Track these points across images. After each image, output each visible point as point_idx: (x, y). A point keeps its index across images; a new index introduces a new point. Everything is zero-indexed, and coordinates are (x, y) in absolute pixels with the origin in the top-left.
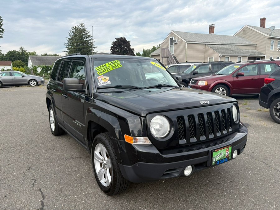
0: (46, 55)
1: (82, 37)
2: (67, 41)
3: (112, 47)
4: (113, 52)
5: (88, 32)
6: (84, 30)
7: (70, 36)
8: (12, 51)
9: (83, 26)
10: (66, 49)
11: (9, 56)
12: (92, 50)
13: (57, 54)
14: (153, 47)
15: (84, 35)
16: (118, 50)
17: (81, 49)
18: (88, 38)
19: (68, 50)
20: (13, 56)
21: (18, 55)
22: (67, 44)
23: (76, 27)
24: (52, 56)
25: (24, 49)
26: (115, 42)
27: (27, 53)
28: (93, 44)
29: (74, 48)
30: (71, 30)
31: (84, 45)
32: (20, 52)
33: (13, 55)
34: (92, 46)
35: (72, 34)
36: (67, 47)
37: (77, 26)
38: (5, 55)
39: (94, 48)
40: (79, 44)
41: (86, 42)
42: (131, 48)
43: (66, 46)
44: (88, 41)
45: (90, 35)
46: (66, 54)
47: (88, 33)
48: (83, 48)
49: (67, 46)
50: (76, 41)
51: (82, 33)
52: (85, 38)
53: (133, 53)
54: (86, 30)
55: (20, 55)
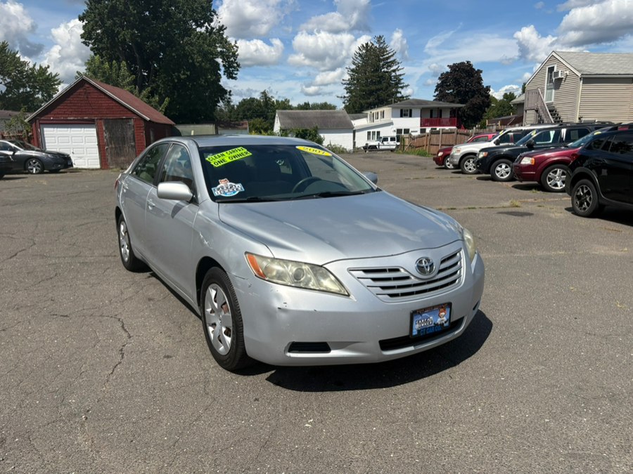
1: (378, 66)
2: (348, 76)
3: (438, 86)
4: (441, 96)
5: (392, 53)
6: (383, 51)
7: (354, 63)
8: (249, 98)
9: (382, 41)
10: (345, 91)
11: (242, 108)
12: (397, 92)
13: (328, 103)
16: (451, 91)
17: (374, 91)
18: (391, 66)
19: (348, 94)
20: (249, 110)
21: (257, 107)
22: (348, 82)
23: (367, 44)
25: (270, 95)
26: (447, 72)
27: (273, 102)
29: (361, 90)
30: (358, 51)
31: (380, 83)
32: (262, 100)
33: (248, 107)
34: (397, 84)
35: (359, 61)
36: (346, 88)
37: (369, 43)
38: (236, 107)
40: (372, 81)
41: (386, 76)
42: (483, 84)
43: (346, 86)
44: (390, 73)
45: (395, 60)
47: (392, 56)
48: (379, 90)
49: (348, 86)
50: (366, 73)
51: (379, 57)
52: (383, 68)
53: (488, 96)
54: (387, 49)
55: (260, 106)
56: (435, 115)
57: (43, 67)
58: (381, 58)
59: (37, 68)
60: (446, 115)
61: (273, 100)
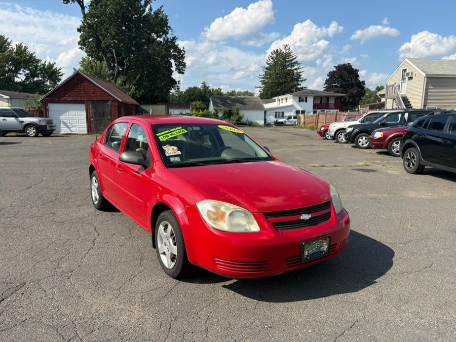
0: (234, 92)
1: (285, 66)
2: (263, 72)
3: (327, 81)
4: (329, 88)
5: (295, 57)
6: (288, 55)
7: (268, 63)
8: (193, 87)
9: (288, 48)
10: (261, 83)
11: (188, 94)
12: (298, 84)
13: (249, 92)
16: (337, 84)
18: (293, 66)
19: (264, 85)
20: (193, 95)
21: (198, 94)
22: (263, 77)
23: (277, 50)
24: (241, 93)
25: (207, 85)
26: (334, 71)
27: (210, 90)
28: (300, 76)
29: (272, 83)
30: (271, 55)
31: (286, 77)
32: (202, 89)
33: (192, 93)
34: (298, 79)
35: (271, 61)
36: (262, 81)
37: (279, 49)
38: (183, 93)
40: (280, 76)
41: (291, 73)
42: (360, 80)
43: (261, 79)
44: (293, 71)
45: (296, 62)
46: (260, 91)
48: (285, 82)
49: (263, 80)
50: (276, 71)
51: (285, 59)
52: (289, 67)
53: (363, 88)
54: (292, 54)
55: (201, 92)
56: (324, 101)
57: (51, 64)
58: (287, 60)
59: (47, 64)
60: (332, 102)
61: (210, 88)
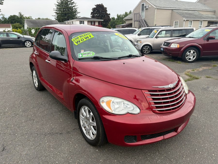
0: (39, 19)
1: (68, 4)
2: (56, 7)
3: (92, 13)
4: (93, 17)
7: (58, 3)
8: (13, 15)
10: (55, 14)
11: (10, 19)
12: (76, 15)
14: (125, 12)
15: (69, 2)
16: (97, 15)
17: (67, 14)
18: (72, 4)
20: (14, 20)
21: (17, 19)
22: (56, 10)
24: (44, 19)
25: (22, 14)
26: (95, 8)
27: (24, 17)
29: (61, 13)
31: (69, 11)
32: (19, 16)
33: (13, 18)
34: (76, 11)
35: (60, 1)
36: (56, 13)
38: (7, 19)
39: (78, 13)
40: (65, 10)
41: (71, 8)
42: (107, 13)
45: (74, 2)
48: (69, 14)
49: (56, 12)
50: (63, 7)
52: (70, 5)
53: (109, 17)
55: (19, 19)
56: (93, 24)
60: (97, 24)
61: (24, 16)
